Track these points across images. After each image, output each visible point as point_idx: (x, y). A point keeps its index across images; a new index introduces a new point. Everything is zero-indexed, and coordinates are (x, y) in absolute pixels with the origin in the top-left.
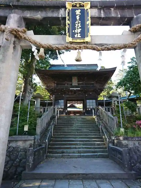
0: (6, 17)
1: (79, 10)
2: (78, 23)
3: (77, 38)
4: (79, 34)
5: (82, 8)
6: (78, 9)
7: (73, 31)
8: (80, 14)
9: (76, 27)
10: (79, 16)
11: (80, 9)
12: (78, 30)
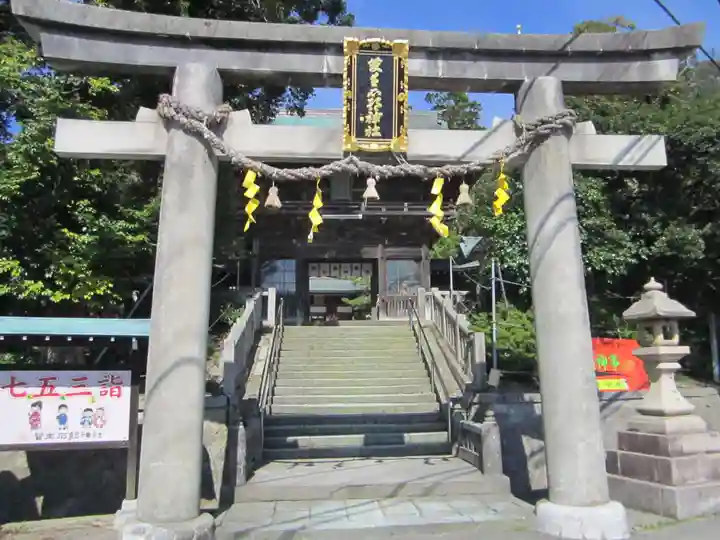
0: (172, 70)
1: (379, 60)
2: (373, 95)
3: (371, 137)
4: (377, 128)
5: (386, 53)
6: (374, 57)
7: (362, 119)
8: (381, 71)
9: (369, 106)
10: (377, 74)
11: (381, 57)
12: (374, 117)
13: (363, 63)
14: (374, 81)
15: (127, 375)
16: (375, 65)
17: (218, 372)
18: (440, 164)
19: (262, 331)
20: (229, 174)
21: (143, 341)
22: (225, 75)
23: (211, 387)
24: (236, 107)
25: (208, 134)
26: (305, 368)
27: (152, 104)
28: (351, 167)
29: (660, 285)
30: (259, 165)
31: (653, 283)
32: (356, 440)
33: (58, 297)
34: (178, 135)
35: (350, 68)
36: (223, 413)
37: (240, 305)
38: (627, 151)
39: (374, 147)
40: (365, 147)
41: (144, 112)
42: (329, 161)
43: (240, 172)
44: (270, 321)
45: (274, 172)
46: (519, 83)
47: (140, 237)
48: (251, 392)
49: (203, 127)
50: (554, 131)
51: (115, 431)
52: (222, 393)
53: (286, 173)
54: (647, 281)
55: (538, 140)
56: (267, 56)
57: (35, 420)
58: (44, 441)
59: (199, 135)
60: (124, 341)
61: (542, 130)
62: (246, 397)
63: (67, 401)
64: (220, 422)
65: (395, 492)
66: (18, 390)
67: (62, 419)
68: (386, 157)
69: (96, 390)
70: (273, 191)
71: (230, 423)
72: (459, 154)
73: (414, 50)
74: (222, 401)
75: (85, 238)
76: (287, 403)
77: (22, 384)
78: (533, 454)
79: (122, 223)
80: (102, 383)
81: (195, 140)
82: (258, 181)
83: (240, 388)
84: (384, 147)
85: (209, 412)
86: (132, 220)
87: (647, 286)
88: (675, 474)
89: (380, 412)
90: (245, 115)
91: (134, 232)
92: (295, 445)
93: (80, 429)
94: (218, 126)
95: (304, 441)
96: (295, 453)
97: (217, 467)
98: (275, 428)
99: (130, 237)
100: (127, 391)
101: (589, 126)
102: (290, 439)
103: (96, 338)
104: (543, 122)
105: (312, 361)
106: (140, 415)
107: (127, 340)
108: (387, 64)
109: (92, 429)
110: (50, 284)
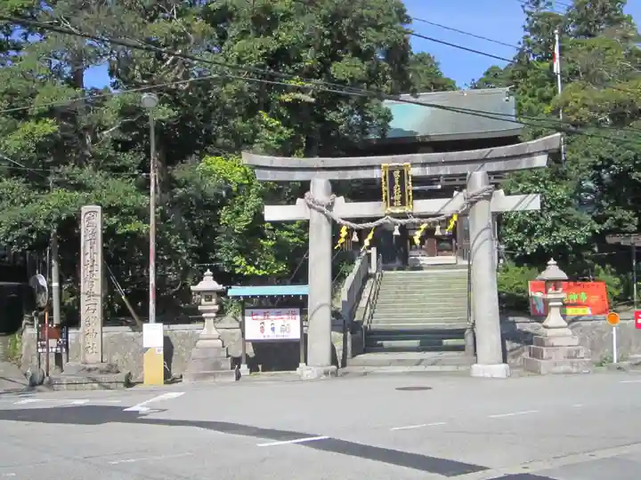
2: (396, 188)
3: (397, 206)
4: (399, 201)
5: (401, 169)
6: (396, 171)
7: (392, 199)
8: (399, 176)
9: (395, 192)
10: (398, 178)
11: (399, 171)
12: (397, 197)
13: (391, 173)
14: (397, 181)
15: (298, 310)
16: (397, 174)
17: (339, 306)
18: (427, 217)
19: (368, 276)
20: (336, 227)
21: (305, 297)
22: (332, 182)
23: (335, 314)
24: (338, 196)
25: (327, 212)
26: (394, 302)
27: (303, 197)
28: (388, 221)
29: (555, 262)
30: (348, 223)
31: (552, 262)
32: (415, 343)
33: (261, 273)
34: (315, 212)
35: (385, 177)
36: (341, 328)
37: (352, 262)
38: (520, 203)
39: (398, 211)
40: (393, 211)
41: (299, 200)
42: (377, 218)
43: (340, 226)
44: (373, 270)
45: (354, 226)
46: (465, 175)
47: (296, 239)
48: (358, 317)
49: (324, 209)
50: (479, 199)
51: (295, 334)
52: (342, 318)
53: (360, 226)
54: (550, 260)
55: (473, 203)
56: (350, 172)
57: (262, 329)
58: (267, 338)
59: (322, 212)
60: (297, 296)
61: (473, 200)
62: (355, 320)
63: (274, 322)
64: (341, 332)
65: (419, 363)
66: (255, 317)
67: (273, 329)
68: (403, 216)
69: (286, 317)
70: (355, 234)
71: (344, 332)
72: (436, 211)
73: (413, 165)
74: (341, 322)
75: (270, 243)
76: (380, 322)
77: (256, 315)
78: (512, 350)
79: (285, 233)
80: (288, 314)
81: (322, 215)
82: (347, 230)
83: (352, 315)
84: (402, 211)
85: (334, 327)
86: (290, 231)
87: (549, 263)
88: (545, 354)
89: (433, 328)
90: (341, 199)
91: (293, 237)
92: (381, 345)
93: (279, 334)
94: (330, 207)
95: (386, 343)
96: (381, 349)
97: (339, 354)
98: (371, 336)
99: (291, 241)
100: (298, 317)
101: (501, 192)
102: (379, 342)
103: (286, 296)
104: (474, 196)
105: (399, 298)
106: (305, 328)
107: (298, 296)
108: (402, 173)
109: (285, 334)
110: (258, 267)
